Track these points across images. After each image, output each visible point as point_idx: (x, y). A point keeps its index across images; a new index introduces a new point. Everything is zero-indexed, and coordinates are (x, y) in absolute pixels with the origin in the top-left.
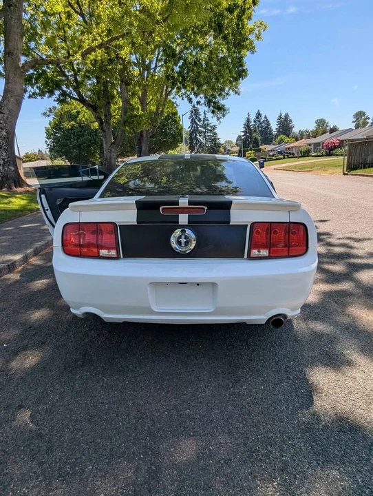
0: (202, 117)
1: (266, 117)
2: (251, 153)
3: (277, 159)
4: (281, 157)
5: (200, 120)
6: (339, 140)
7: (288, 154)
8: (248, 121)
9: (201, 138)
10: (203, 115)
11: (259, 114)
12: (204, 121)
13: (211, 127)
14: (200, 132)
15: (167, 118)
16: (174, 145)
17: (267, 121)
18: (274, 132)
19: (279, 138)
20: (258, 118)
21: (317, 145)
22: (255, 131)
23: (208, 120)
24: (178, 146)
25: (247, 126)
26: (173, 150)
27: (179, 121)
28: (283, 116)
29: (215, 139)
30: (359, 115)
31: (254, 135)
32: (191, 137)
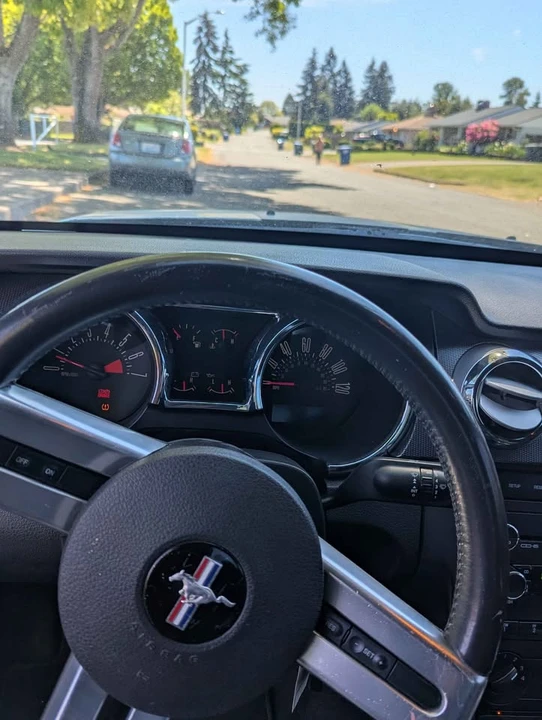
0: (220, 43)
1: (344, 64)
2: (315, 131)
3: (370, 150)
4: (379, 146)
5: (215, 49)
6: (497, 126)
7: (392, 143)
8: (312, 64)
9: (215, 88)
10: (223, 39)
11: (331, 56)
12: (224, 53)
13: (237, 67)
14: (215, 76)
15: (149, 29)
16: (160, 92)
17: (345, 72)
18: (358, 97)
19: (367, 109)
20: (329, 63)
21: (450, 131)
22: (324, 88)
23: (231, 52)
24: (168, 96)
25: (309, 75)
26: (156, 102)
27: (176, 39)
28: (377, 67)
29: (243, 95)
30: (513, 85)
31: (322, 96)
32: (195, 83)
